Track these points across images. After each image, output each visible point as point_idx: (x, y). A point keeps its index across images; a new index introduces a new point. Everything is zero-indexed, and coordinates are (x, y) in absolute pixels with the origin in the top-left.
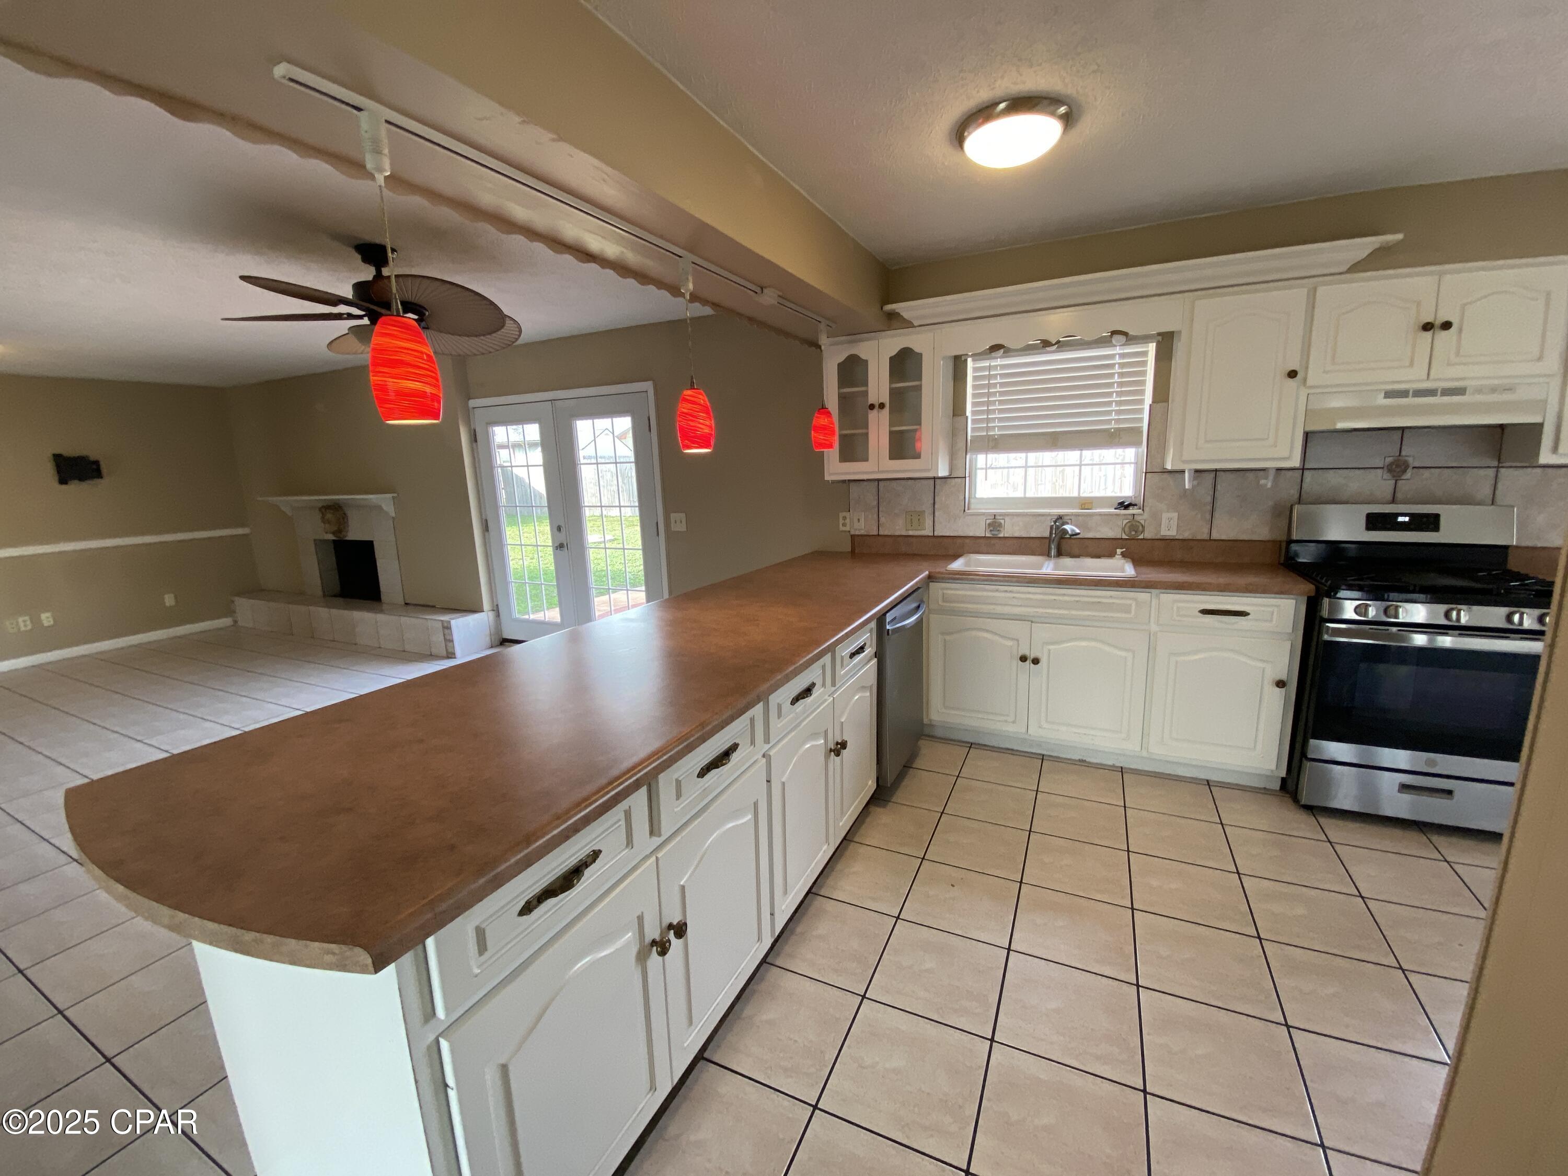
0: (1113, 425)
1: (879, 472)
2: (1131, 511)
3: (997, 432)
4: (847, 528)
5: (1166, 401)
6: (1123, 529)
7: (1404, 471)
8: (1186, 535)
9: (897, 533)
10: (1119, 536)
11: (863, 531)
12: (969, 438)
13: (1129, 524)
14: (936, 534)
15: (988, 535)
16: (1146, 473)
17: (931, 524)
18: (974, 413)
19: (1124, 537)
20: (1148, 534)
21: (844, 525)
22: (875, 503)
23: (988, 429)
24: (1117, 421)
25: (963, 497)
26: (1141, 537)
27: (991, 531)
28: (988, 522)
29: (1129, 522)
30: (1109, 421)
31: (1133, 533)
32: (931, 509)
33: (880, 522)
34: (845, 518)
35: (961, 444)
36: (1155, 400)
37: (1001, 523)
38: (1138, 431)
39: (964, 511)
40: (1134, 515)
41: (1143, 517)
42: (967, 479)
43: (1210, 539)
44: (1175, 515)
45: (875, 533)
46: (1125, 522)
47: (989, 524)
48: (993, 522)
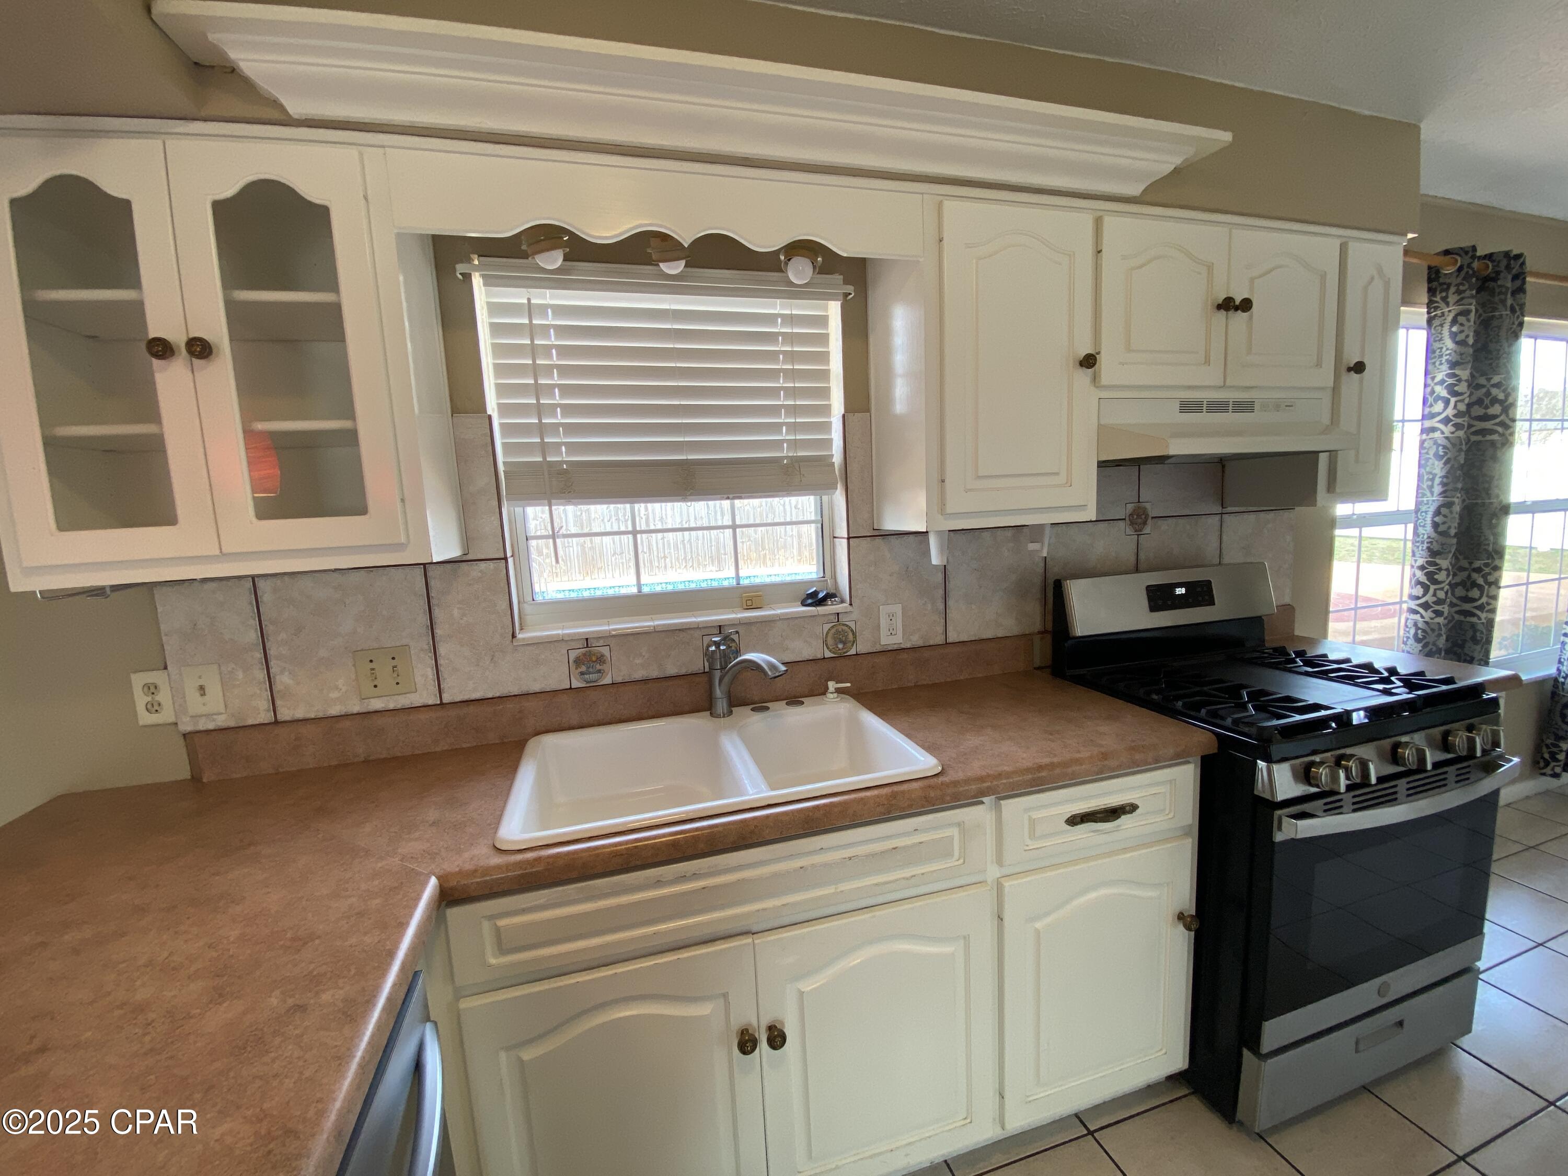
0: (785, 452)
1: (224, 556)
2: (830, 608)
3: (564, 456)
4: (166, 715)
5: (866, 409)
6: (825, 642)
7: (1145, 523)
8: (916, 640)
9: (335, 710)
10: (819, 656)
11: (223, 717)
12: (501, 468)
13: (833, 631)
14: (447, 698)
15: (576, 684)
16: (849, 538)
17: (430, 673)
18: (504, 409)
19: (828, 654)
20: (862, 646)
21: (154, 708)
22: (253, 636)
23: (544, 448)
24: (794, 444)
25: (503, 605)
26: (853, 652)
27: (582, 674)
28: (573, 655)
29: (833, 627)
30: (778, 444)
31: (840, 646)
32: (426, 642)
33: (277, 687)
34: (152, 689)
35: (483, 480)
36: (850, 407)
37: (603, 656)
38: (824, 462)
39: (514, 636)
40: (838, 614)
41: (853, 617)
42: (510, 561)
43: (946, 643)
44: (898, 609)
45: (265, 717)
46: (827, 627)
47: (578, 662)
48: (584, 655)
